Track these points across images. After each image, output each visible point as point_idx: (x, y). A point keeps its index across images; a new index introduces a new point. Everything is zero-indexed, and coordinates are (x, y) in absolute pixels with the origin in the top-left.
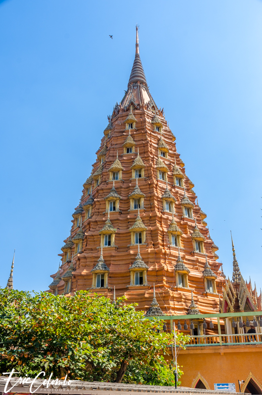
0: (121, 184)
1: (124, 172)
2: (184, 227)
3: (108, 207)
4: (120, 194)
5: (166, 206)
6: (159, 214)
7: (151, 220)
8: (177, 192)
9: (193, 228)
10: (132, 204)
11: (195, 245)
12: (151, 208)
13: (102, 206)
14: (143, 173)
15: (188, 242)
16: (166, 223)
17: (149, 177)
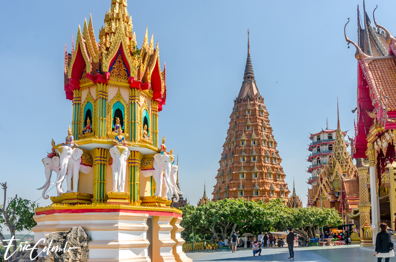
0: (246, 148)
1: (247, 141)
2: (273, 168)
3: (241, 159)
4: (246, 153)
5: (266, 159)
6: (264, 164)
7: (260, 167)
8: (270, 151)
9: (277, 168)
10: (252, 159)
11: (277, 176)
12: (260, 161)
13: (238, 159)
14: (256, 142)
15: (275, 175)
16: (266, 168)
17: (259, 145)
